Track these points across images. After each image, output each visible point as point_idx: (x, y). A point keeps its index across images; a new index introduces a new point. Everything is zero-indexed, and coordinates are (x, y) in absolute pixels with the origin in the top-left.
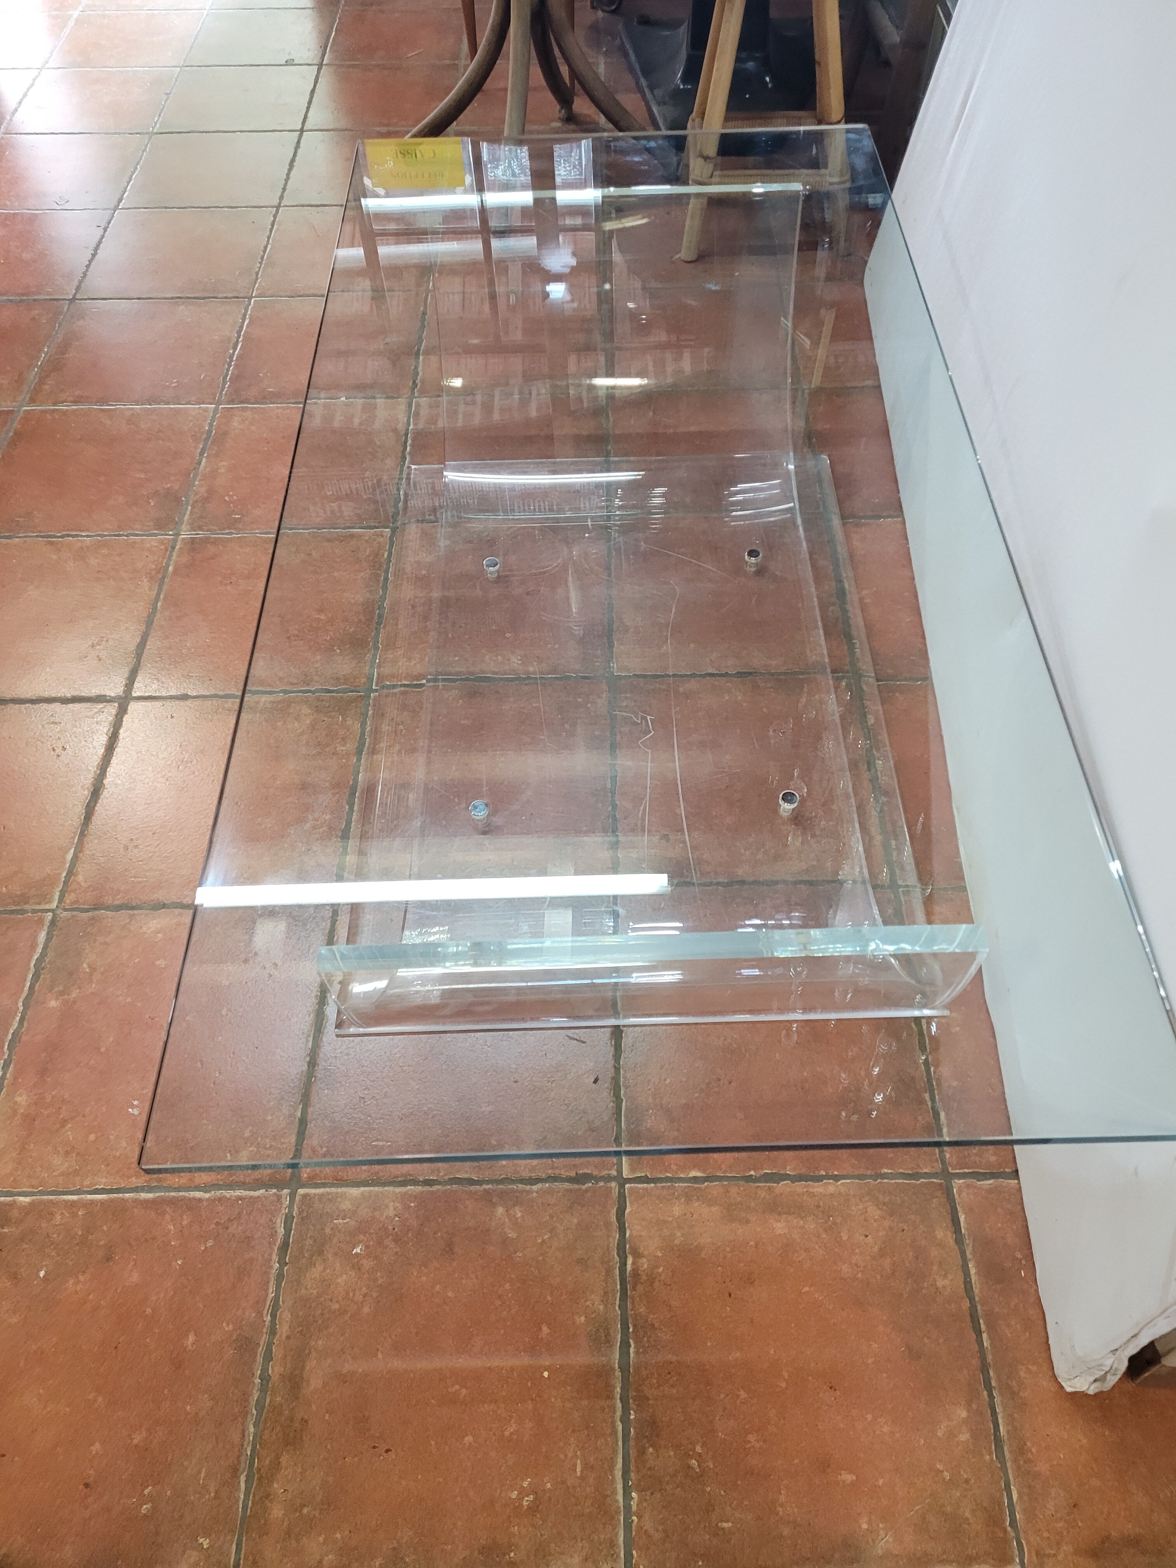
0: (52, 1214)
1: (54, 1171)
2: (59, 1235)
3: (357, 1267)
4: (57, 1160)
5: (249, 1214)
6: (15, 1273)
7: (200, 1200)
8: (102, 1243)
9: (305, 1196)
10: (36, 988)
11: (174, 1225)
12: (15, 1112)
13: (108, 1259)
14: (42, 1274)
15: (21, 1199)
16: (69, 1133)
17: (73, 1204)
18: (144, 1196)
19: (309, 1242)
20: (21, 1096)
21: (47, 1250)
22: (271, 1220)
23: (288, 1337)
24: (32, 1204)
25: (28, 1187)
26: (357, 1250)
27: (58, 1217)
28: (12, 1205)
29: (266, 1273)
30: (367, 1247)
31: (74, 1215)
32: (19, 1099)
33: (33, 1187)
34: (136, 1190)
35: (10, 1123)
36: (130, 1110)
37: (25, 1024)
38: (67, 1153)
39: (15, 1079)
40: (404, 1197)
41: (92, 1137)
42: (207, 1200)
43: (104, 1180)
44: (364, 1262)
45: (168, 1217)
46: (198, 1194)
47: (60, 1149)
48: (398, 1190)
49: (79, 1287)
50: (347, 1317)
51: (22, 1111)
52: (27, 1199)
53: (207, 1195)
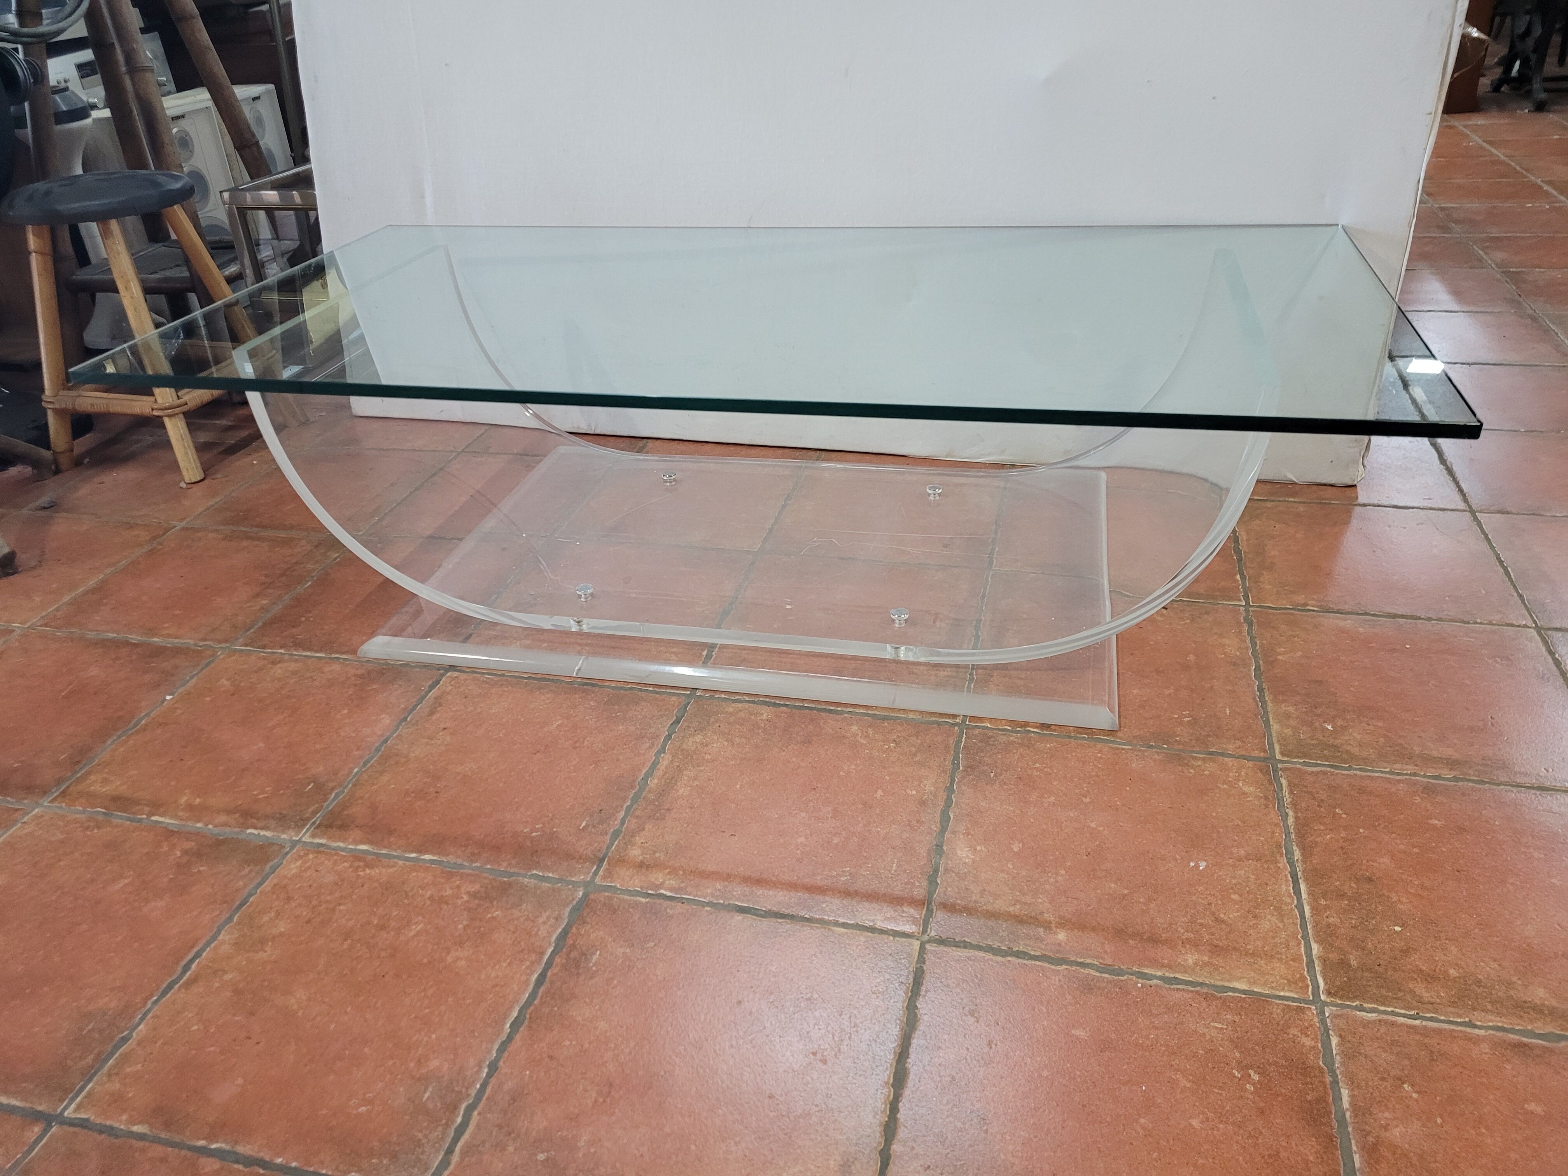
0: (1329, 926)
1: (1279, 927)
2: (1351, 918)
3: (1344, 728)
4: (1265, 925)
5: (1306, 787)
6: (1401, 951)
7: (1297, 818)
8: (1353, 885)
9: (1282, 754)
10: (1038, 953)
11: (1326, 835)
12: (1206, 964)
13: (1370, 880)
14: (1398, 929)
15: (1315, 952)
16: (1232, 915)
17: (1315, 910)
18: (1297, 855)
19: (1326, 752)
20: (1186, 960)
21: (1371, 927)
22: (1310, 774)
23: (1416, 765)
24: (1320, 942)
25: (1300, 948)
26: (1330, 727)
27: (1331, 920)
28: (1324, 961)
29: (1361, 777)
30: (1325, 722)
31: (1327, 907)
32: (1190, 962)
33: (1299, 944)
34: (1291, 863)
35: (1222, 967)
36: (1201, 868)
37: (1088, 961)
38: (1255, 917)
39: (1163, 966)
40: (1275, 700)
41: (1235, 897)
42: (1295, 812)
43: (1284, 887)
44: (1338, 724)
45: (1319, 839)
46: (1291, 820)
47: (1251, 924)
48: (1270, 704)
49: (1404, 900)
50: (1390, 734)
51: (1206, 958)
52: (1315, 947)
53: (1291, 813)
